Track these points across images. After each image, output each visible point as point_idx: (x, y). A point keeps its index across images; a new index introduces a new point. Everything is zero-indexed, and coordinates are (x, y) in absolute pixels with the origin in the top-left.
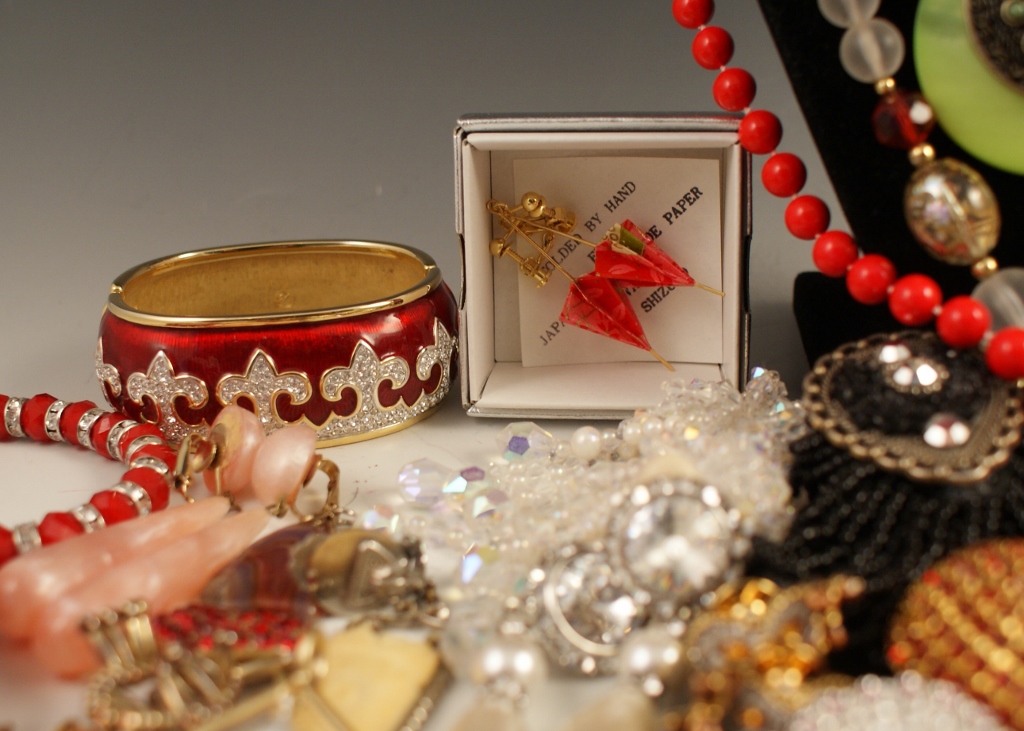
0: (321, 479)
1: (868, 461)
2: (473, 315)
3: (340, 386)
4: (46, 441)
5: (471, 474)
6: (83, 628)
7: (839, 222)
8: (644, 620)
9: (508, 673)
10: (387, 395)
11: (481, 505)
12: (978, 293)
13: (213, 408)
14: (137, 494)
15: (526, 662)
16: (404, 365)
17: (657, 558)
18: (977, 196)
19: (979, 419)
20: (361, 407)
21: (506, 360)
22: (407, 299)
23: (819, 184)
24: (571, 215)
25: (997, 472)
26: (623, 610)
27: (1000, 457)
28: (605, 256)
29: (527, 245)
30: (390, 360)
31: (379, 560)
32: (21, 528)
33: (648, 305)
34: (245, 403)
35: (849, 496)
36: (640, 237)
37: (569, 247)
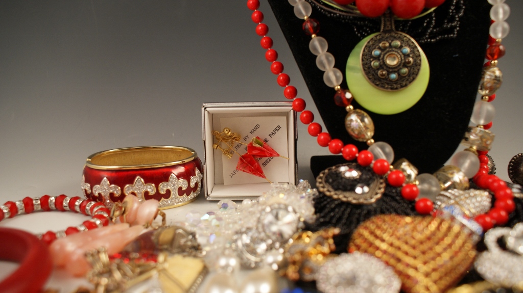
0: (159, 218)
1: (338, 199)
2: (208, 166)
3: (165, 189)
4: (63, 210)
5: (210, 213)
6: (86, 255)
7: (325, 130)
8: (270, 248)
9: (227, 266)
10: (181, 192)
11: (215, 222)
12: (369, 150)
13: (123, 196)
14: (98, 222)
15: (233, 262)
16: (186, 182)
17: (274, 228)
18: (367, 120)
19: (372, 185)
20: (172, 196)
21: (219, 183)
22: (186, 161)
23: (318, 119)
24: (239, 136)
25: (378, 201)
26: (262, 247)
27: (379, 196)
28: (251, 147)
29: (225, 145)
30: (181, 180)
31: (183, 236)
32: (60, 232)
33: (264, 164)
34: (133, 194)
35: (333, 210)
36: (262, 142)
37: (238, 146)
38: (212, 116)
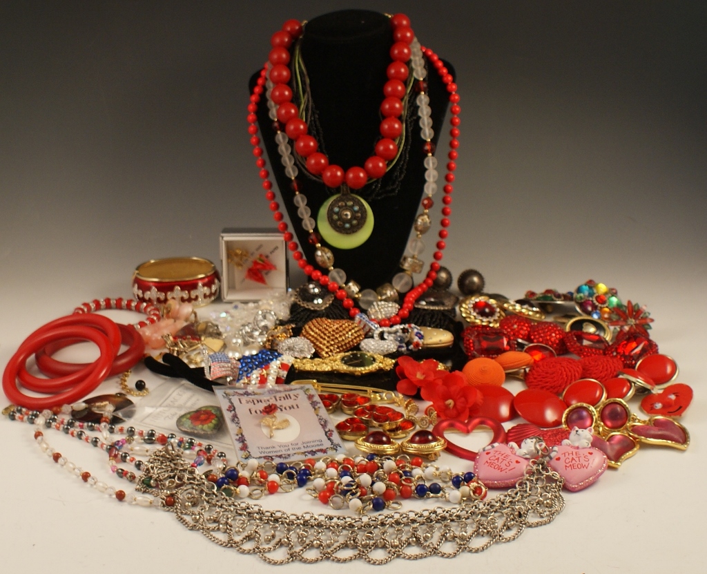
0: (193, 315)
1: (304, 307)
2: (224, 277)
3: (195, 295)
4: (125, 309)
5: (227, 312)
6: (162, 337)
7: (304, 258)
8: (261, 334)
9: (237, 343)
10: (205, 296)
11: (229, 319)
12: (330, 274)
13: (166, 300)
14: (155, 318)
15: (240, 341)
16: (209, 290)
17: (263, 324)
18: (329, 254)
19: (326, 299)
20: (200, 299)
21: (232, 288)
22: (209, 274)
23: (300, 249)
24: (247, 252)
25: (326, 309)
26: (256, 333)
27: (328, 305)
28: (255, 263)
29: (236, 259)
30: (206, 288)
31: (211, 327)
32: (136, 324)
33: (267, 274)
34: (173, 298)
35: (299, 313)
36: (264, 259)
37: (247, 260)
38: (228, 243)
